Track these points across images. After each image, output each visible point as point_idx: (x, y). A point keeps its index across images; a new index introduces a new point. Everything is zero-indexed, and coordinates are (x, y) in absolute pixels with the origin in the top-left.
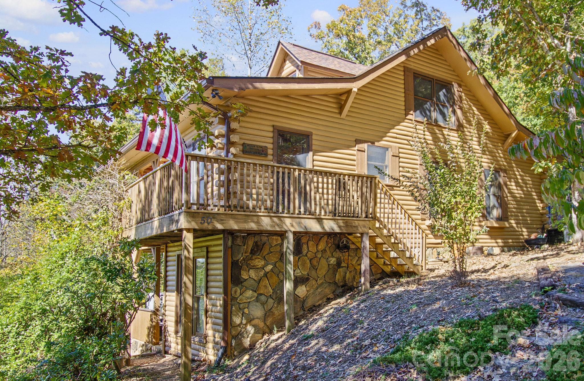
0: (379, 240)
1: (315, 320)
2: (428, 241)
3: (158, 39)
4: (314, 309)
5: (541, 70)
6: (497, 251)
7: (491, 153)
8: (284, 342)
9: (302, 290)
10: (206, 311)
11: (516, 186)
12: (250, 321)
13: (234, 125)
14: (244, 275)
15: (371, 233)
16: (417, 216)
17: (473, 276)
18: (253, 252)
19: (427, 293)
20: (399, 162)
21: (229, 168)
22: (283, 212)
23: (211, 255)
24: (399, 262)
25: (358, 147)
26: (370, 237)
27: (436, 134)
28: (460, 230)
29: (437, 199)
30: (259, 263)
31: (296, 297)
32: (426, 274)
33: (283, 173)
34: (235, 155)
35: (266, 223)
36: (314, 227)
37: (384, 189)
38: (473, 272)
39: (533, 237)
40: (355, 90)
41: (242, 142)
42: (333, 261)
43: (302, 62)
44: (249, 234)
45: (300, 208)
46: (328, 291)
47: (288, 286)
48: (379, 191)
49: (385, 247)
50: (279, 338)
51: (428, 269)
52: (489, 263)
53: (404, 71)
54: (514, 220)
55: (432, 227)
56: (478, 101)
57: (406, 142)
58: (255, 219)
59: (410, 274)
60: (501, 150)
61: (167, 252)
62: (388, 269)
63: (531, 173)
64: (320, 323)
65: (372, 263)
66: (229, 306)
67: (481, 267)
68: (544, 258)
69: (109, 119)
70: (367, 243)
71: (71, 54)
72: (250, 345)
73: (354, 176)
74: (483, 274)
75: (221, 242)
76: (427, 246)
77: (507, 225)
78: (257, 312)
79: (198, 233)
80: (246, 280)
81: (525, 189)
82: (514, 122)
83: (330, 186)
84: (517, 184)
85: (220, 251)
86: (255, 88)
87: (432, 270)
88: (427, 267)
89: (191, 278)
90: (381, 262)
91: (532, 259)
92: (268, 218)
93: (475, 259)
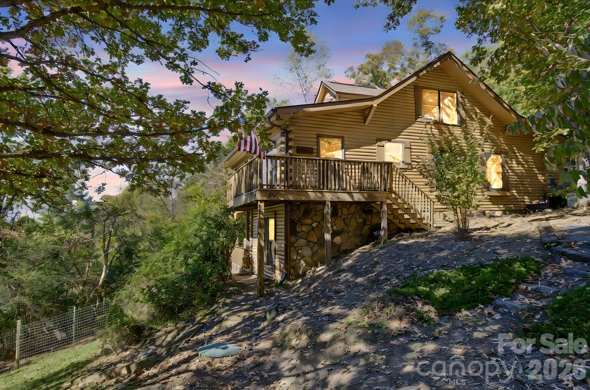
0: (395, 207)
1: (347, 260)
2: (435, 207)
3: (237, 86)
4: (347, 252)
5: (541, 71)
6: (498, 213)
7: (493, 141)
8: (324, 273)
9: (338, 240)
10: (275, 251)
11: (517, 164)
12: (303, 257)
13: (291, 136)
14: (298, 229)
15: (389, 201)
16: (426, 189)
17: (475, 233)
18: (304, 215)
19: (433, 244)
20: (411, 152)
21: (286, 162)
22: (323, 189)
23: (277, 216)
24: (412, 221)
25: (379, 143)
26: (387, 204)
27: (442, 130)
28: (463, 198)
29: (442, 176)
30: (308, 221)
31: (333, 243)
32: (434, 230)
33: (323, 164)
34: (291, 155)
35: (312, 195)
36: (346, 198)
37: (399, 171)
38: (475, 230)
39: (534, 202)
40: (375, 105)
41: (296, 146)
42: (361, 220)
43: (337, 92)
44: (301, 203)
45: (335, 186)
46: (357, 241)
47: (328, 237)
48: (394, 173)
49: (400, 212)
50: (322, 270)
51: (436, 227)
52: (491, 223)
53: (414, 89)
54: (515, 190)
55: (438, 198)
56: (479, 102)
57: (418, 138)
58: (304, 193)
59: (420, 230)
60: (502, 138)
61: (252, 214)
62: (402, 227)
63: (533, 154)
64: (350, 262)
65: (390, 222)
66: (289, 248)
67: (483, 226)
68: (547, 219)
69: (209, 137)
70: (385, 208)
71: (189, 102)
72: (302, 273)
73: (375, 163)
74: (486, 231)
75: (284, 208)
76: (435, 211)
77: (508, 194)
78: (307, 252)
79: (267, 203)
80: (299, 232)
81: (526, 166)
82: (515, 115)
83: (357, 171)
84: (518, 163)
85: (283, 214)
86: (304, 112)
87: (440, 228)
88: (435, 225)
89: (263, 230)
90: (396, 221)
91: (533, 221)
92: (313, 193)
93: (478, 220)
